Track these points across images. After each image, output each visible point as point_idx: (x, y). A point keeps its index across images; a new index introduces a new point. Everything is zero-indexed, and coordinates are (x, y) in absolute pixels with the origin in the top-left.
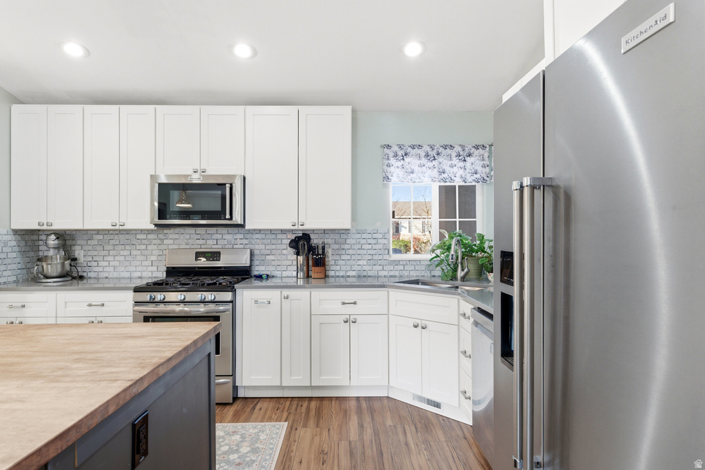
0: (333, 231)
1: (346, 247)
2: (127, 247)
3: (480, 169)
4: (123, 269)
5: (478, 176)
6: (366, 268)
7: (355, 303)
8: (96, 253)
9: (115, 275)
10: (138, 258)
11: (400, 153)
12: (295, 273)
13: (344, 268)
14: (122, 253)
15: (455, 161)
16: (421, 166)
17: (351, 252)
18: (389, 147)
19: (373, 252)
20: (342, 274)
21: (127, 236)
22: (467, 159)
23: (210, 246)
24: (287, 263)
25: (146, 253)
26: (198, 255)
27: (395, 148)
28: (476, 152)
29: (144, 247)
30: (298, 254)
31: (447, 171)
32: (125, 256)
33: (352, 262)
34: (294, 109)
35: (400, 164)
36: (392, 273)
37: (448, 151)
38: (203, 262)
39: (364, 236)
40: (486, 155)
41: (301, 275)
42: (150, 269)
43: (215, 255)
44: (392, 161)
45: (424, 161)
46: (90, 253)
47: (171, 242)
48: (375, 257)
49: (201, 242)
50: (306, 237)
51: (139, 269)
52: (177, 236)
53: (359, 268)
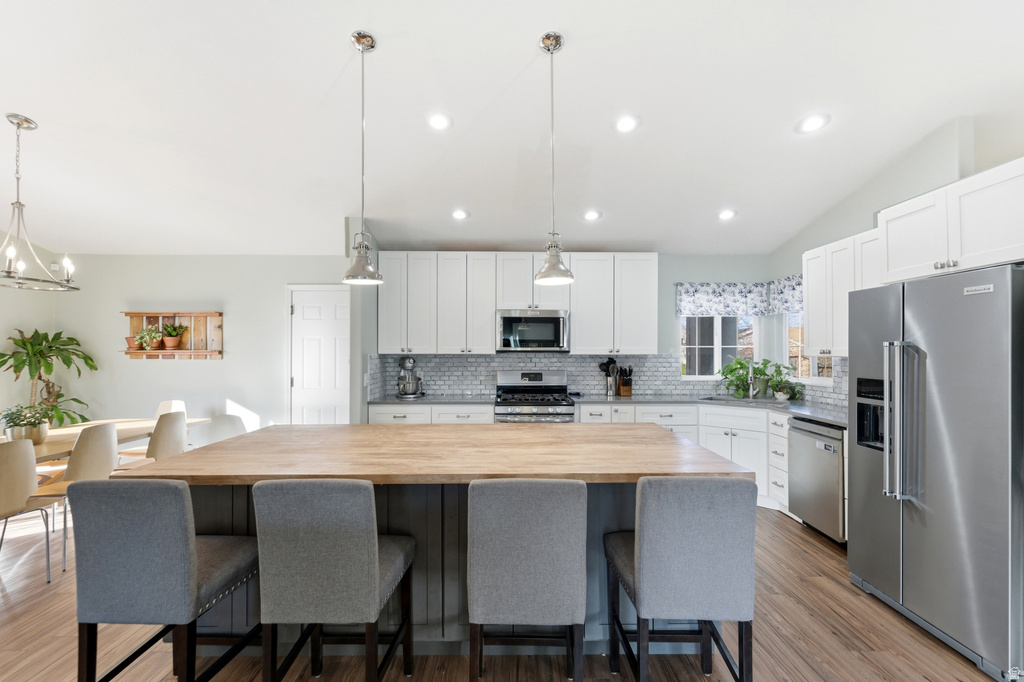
0: (633, 356)
1: (645, 369)
2: (460, 369)
3: (759, 304)
4: (456, 387)
5: (757, 310)
6: (661, 387)
7: (671, 416)
8: (433, 374)
9: (450, 392)
10: (469, 378)
11: (691, 290)
12: (604, 392)
13: (642, 387)
14: (455, 373)
15: (738, 297)
16: (709, 301)
17: (649, 374)
18: (682, 284)
19: (668, 374)
20: (641, 392)
21: (460, 360)
22: (748, 295)
23: (531, 368)
24: (595, 383)
25: (475, 373)
26: (524, 375)
27: (687, 286)
28: (756, 290)
29: (474, 369)
30: (608, 375)
31: (731, 305)
32: (458, 376)
33: (649, 383)
34: (613, 254)
35: (691, 299)
36: (684, 392)
37: (732, 288)
38: (526, 382)
39: (660, 360)
40: (764, 292)
41: (610, 393)
42: (480, 387)
43: (538, 376)
44: (684, 296)
45: (711, 296)
46: (429, 374)
47: (497, 364)
48: (669, 378)
49: (522, 365)
50: (611, 361)
51: (470, 387)
52: (501, 360)
53: (656, 387)
